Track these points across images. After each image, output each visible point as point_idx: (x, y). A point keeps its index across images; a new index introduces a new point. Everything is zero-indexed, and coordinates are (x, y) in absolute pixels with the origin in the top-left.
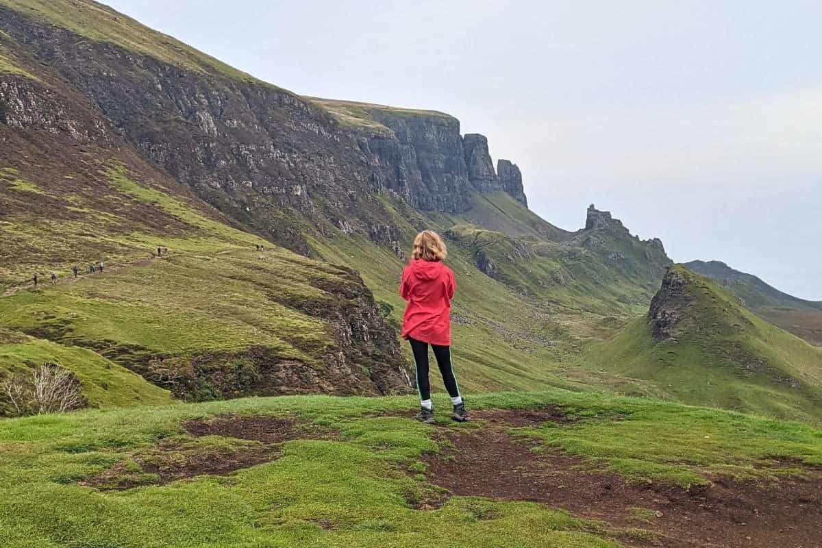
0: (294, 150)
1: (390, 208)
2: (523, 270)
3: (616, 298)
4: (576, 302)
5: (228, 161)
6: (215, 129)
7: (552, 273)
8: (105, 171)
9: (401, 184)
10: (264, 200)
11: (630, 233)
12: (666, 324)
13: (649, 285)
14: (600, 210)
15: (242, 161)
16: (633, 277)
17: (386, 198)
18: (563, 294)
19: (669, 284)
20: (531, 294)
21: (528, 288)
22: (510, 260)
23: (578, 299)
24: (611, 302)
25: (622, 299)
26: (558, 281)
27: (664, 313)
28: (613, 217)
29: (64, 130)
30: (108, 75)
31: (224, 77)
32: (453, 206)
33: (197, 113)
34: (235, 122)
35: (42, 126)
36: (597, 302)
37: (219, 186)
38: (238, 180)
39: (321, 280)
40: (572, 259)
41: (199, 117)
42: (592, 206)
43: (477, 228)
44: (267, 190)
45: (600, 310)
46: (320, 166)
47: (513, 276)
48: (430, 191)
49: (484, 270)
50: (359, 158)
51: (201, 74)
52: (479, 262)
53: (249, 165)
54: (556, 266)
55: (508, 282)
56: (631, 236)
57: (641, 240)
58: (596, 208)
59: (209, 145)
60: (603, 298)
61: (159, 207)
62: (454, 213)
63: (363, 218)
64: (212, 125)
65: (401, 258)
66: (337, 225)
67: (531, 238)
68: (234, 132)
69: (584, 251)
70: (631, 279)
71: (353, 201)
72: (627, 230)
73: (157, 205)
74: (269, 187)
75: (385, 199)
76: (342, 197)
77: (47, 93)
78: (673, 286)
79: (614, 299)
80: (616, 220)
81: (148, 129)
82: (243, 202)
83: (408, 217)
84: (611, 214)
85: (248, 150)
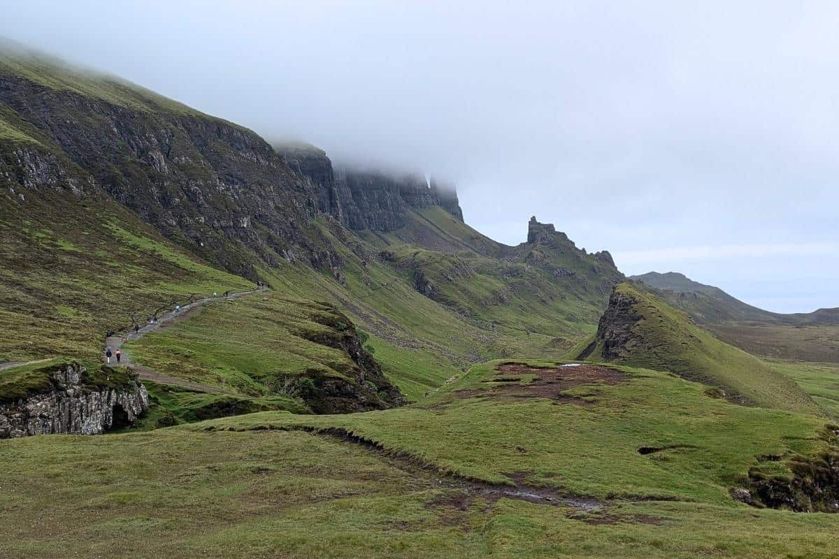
0: (236, 180)
1: (327, 233)
2: (464, 290)
3: (564, 317)
4: (522, 322)
5: (181, 198)
6: (166, 167)
7: (494, 292)
8: (107, 224)
9: (333, 205)
10: (216, 235)
11: (576, 246)
12: (614, 344)
13: (599, 302)
14: (542, 222)
15: (192, 197)
16: (582, 294)
17: (322, 222)
18: (508, 314)
19: (615, 303)
20: (473, 315)
21: (470, 309)
22: (451, 280)
23: (523, 318)
24: (559, 321)
25: (571, 318)
26: (502, 301)
27: (612, 332)
28: (556, 230)
29: (66, 187)
30: (71, 123)
31: (166, 112)
32: (385, 223)
33: (150, 153)
34: (183, 159)
35: (49, 186)
36: (544, 322)
37: (174, 223)
38: (192, 216)
39: (317, 316)
40: (514, 275)
41: (152, 156)
42: (534, 218)
43: (414, 248)
44: (216, 224)
45: (547, 330)
46: (260, 196)
47: (454, 297)
48: (361, 209)
49: (422, 292)
50: (295, 183)
51: (149, 113)
52: (417, 284)
53: (198, 200)
54: (499, 285)
55: (449, 304)
56: (577, 249)
57: (588, 253)
58: (538, 220)
59: (163, 184)
60: (549, 318)
61: (158, 255)
62: (386, 230)
63: (304, 245)
64: (163, 164)
65: (343, 283)
66: (281, 254)
67: (469, 255)
68: (182, 168)
69: (527, 267)
70: (580, 295)
71: (293, 228)
72: (573, 243)
73: (156, 253)
74: (218, 221)
75: (323, 224)
76: (283, 226)
77: (49, 155)
78: (619, 306)
79: (561, 317)
80: (560, 233)
81: (109, 172)
82: (197, 237)
83: (345, 241)
84: (555, 226)
85: (196, 185)
